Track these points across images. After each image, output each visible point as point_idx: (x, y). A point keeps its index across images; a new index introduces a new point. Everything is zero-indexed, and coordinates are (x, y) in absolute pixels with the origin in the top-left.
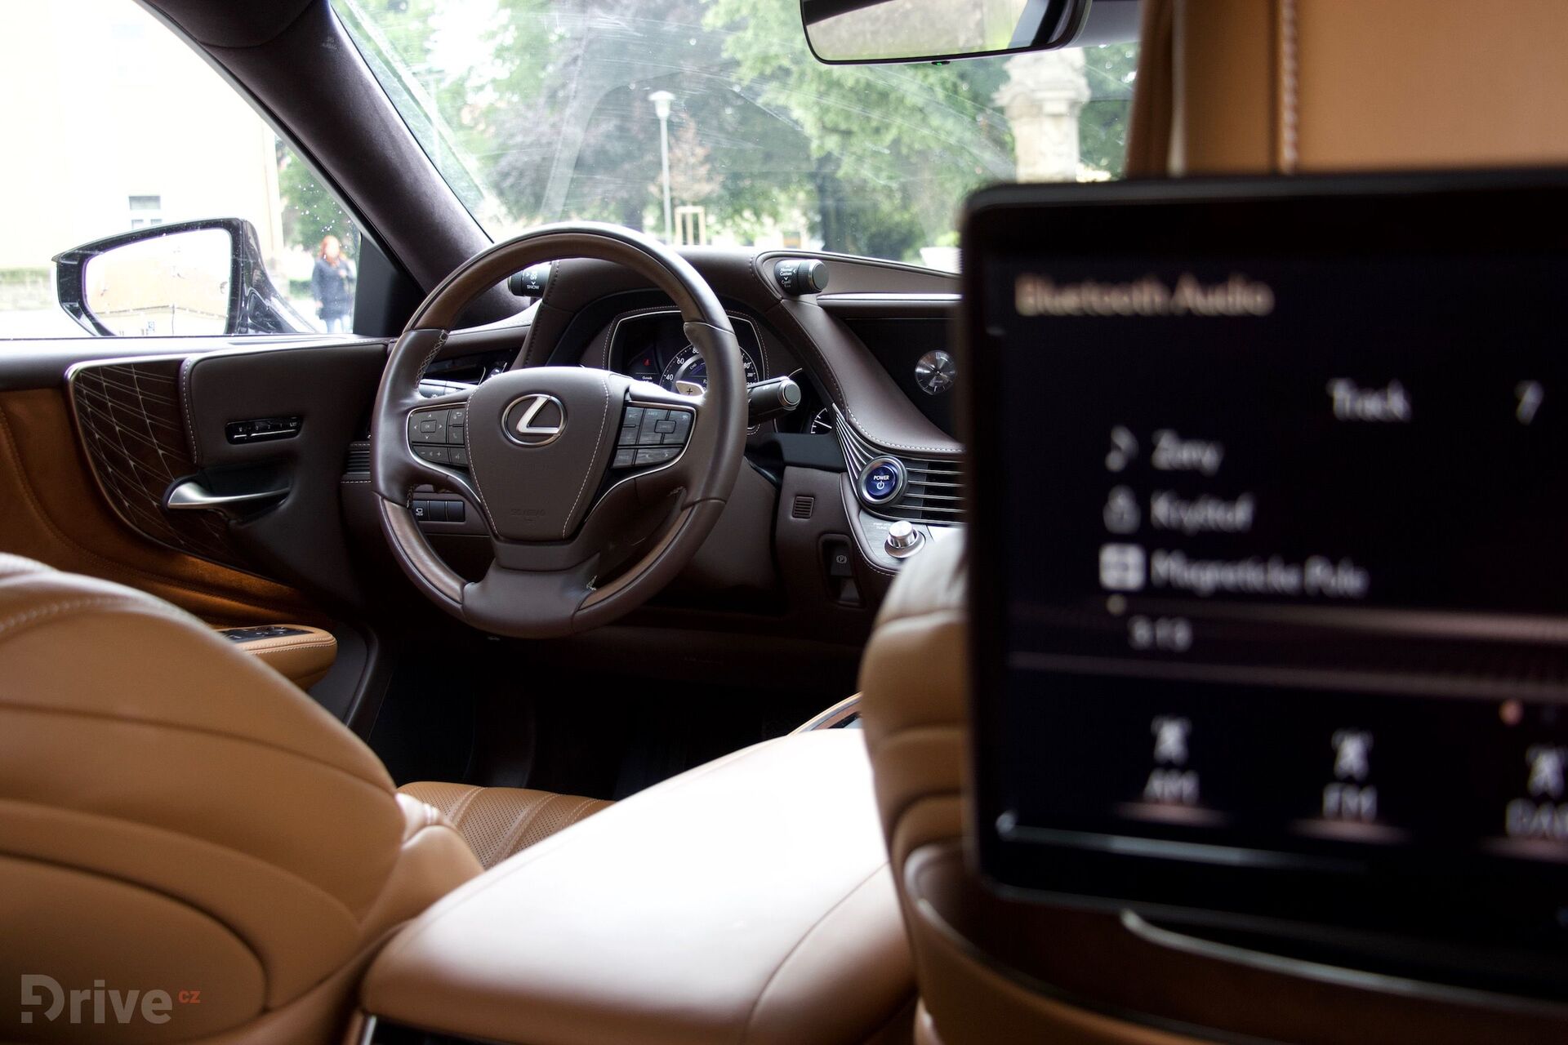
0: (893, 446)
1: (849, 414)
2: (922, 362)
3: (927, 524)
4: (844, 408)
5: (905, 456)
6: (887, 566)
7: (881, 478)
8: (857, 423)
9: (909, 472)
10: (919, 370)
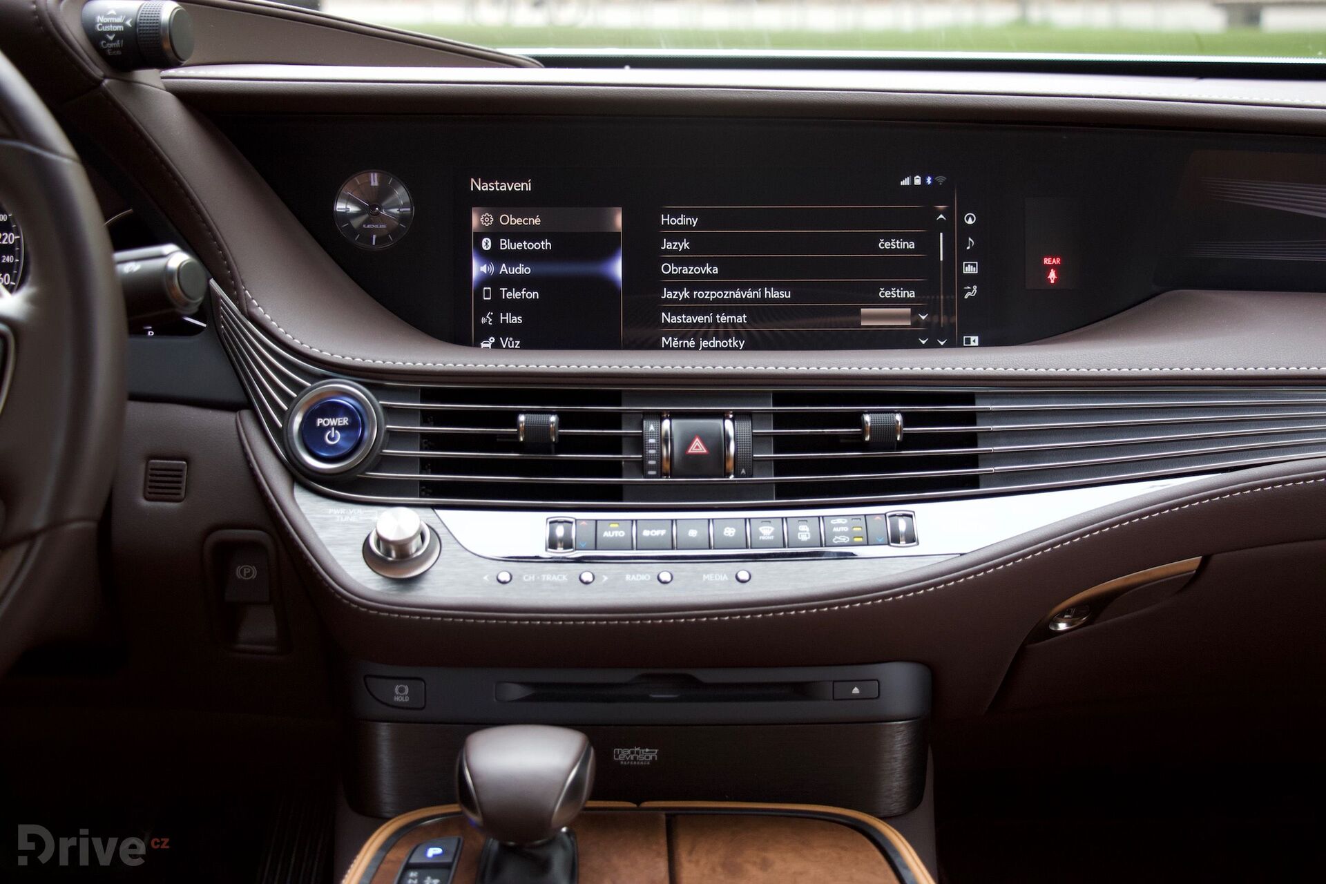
0: (348, 360)
1: (249, 301)
2: (347, 190)
3: (434, 507)
4: (236, 288)
5: (373, 378)
6: (381, 597)
7: (332, 422)
8: (268, 316)
9: (385, 408)
10: (340, 207)
